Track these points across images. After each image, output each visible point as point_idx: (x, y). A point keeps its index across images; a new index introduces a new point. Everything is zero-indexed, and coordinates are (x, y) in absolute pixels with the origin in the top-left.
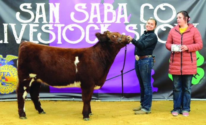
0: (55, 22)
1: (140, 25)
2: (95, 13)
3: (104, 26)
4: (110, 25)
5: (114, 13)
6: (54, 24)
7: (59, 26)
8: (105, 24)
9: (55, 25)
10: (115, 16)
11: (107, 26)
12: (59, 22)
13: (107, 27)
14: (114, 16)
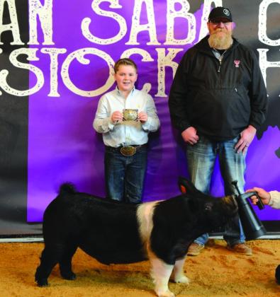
0: (44, 44)
1: (259, 50)
2: (144, 20)
3: (167, 53)
4: (182, 50)
5: (192, 20)
6: (40, 47)
7: (54, 53)
8: (169, 49)
9: (43, 51)
10: (195, 27)
11: (173, 52)
12: (53, 44)
13: (174, 56)
14: (192, 28)
